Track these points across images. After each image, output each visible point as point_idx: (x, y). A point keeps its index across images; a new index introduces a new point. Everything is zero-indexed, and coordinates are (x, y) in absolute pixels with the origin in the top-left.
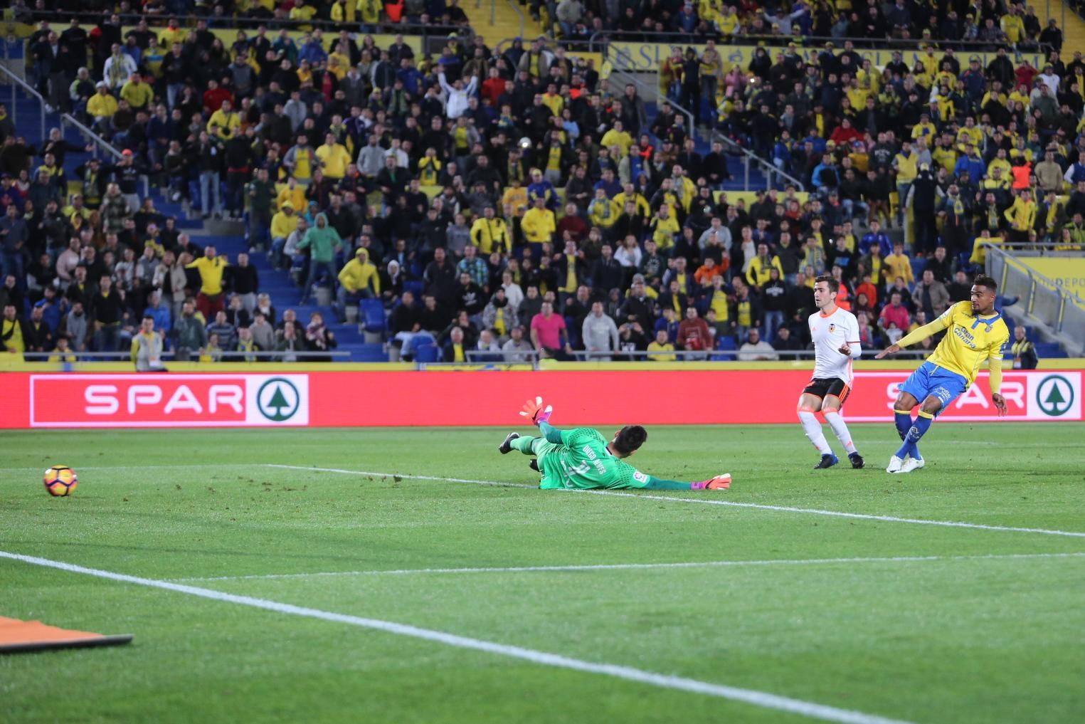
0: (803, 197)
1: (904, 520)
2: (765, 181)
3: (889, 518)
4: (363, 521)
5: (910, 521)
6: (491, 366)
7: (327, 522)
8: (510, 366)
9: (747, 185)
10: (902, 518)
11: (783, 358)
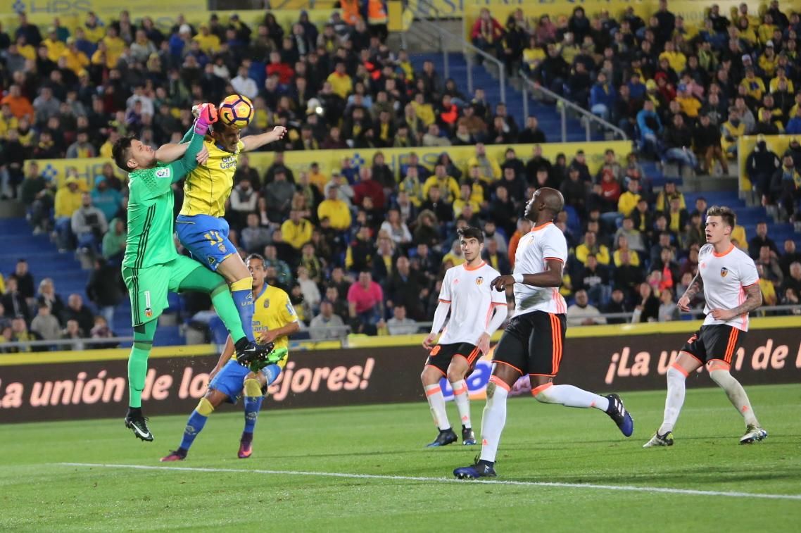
0: (623, 148)
1: (753, 495)
2: (583, 131)
3: (736, 494)
4: (168, 521)
5: (760, 495)
6: (297, 345)
7: (129, 523)
8: (317, 343)
9: (564, 136)
10: (751, 493)
11: (611, 321)
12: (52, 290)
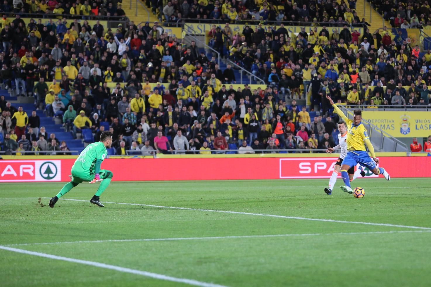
0: (264, 87)
1: (306, 219)
2: (249, 80)
3: (300, 218)
4: (84, 220)
5: (309, 219)
6: (137, 156)
7: (69, 221)
8: (144, 156)
9: (241, 82)
10: (305, 218)
11: (256, 152)
12: (45, 131)
